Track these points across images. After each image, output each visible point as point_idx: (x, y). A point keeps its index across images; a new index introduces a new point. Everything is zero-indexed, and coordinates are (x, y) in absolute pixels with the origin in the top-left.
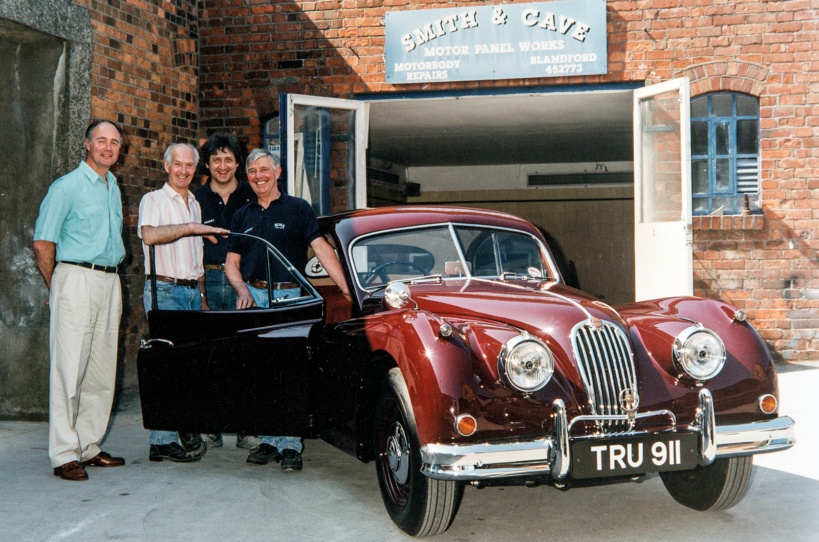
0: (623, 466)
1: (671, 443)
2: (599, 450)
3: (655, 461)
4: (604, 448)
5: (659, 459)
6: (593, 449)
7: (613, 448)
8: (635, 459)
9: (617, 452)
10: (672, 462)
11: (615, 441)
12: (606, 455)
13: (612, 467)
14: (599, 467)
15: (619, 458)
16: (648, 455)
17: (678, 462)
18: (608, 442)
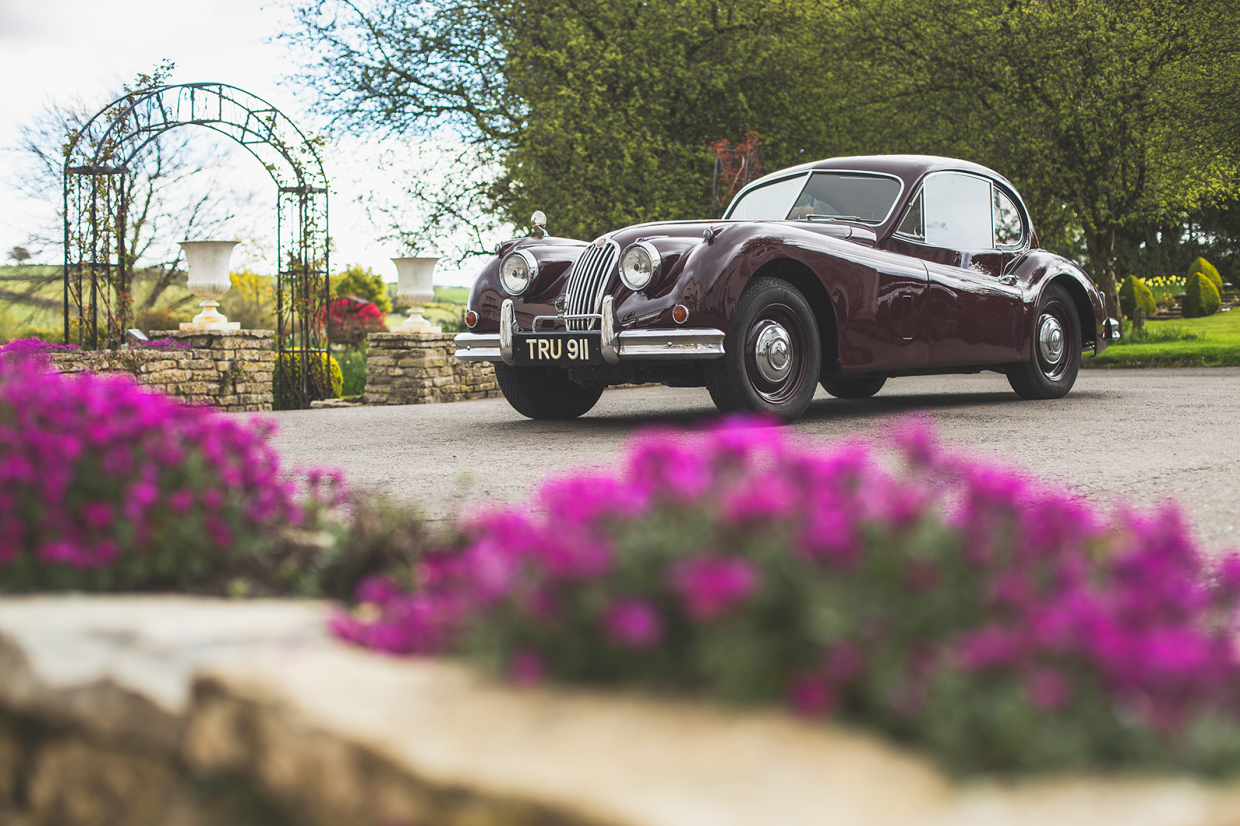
0: (548, 357)
1: (581, 341)
2: (531, 342)
3: (569, 355)
4: (535, 341)
5: (573, 354)
6: (528, 341)
7: (541, 341)
8: (556, 353)
9: (544, 345)
10: (582, 358)
11: (542, 337)
12: (536, 346)
13: (540, 357)
14: (532, 357)
15: (545, 350)
16: (565, 351)
17: (587, 358)
18: (538, 337)
